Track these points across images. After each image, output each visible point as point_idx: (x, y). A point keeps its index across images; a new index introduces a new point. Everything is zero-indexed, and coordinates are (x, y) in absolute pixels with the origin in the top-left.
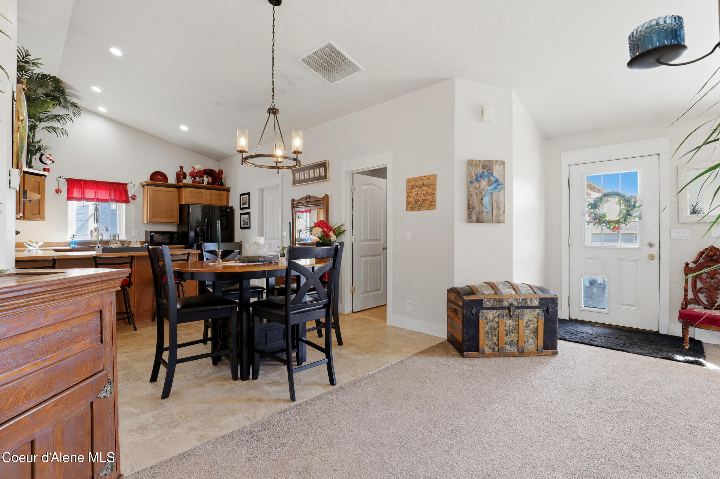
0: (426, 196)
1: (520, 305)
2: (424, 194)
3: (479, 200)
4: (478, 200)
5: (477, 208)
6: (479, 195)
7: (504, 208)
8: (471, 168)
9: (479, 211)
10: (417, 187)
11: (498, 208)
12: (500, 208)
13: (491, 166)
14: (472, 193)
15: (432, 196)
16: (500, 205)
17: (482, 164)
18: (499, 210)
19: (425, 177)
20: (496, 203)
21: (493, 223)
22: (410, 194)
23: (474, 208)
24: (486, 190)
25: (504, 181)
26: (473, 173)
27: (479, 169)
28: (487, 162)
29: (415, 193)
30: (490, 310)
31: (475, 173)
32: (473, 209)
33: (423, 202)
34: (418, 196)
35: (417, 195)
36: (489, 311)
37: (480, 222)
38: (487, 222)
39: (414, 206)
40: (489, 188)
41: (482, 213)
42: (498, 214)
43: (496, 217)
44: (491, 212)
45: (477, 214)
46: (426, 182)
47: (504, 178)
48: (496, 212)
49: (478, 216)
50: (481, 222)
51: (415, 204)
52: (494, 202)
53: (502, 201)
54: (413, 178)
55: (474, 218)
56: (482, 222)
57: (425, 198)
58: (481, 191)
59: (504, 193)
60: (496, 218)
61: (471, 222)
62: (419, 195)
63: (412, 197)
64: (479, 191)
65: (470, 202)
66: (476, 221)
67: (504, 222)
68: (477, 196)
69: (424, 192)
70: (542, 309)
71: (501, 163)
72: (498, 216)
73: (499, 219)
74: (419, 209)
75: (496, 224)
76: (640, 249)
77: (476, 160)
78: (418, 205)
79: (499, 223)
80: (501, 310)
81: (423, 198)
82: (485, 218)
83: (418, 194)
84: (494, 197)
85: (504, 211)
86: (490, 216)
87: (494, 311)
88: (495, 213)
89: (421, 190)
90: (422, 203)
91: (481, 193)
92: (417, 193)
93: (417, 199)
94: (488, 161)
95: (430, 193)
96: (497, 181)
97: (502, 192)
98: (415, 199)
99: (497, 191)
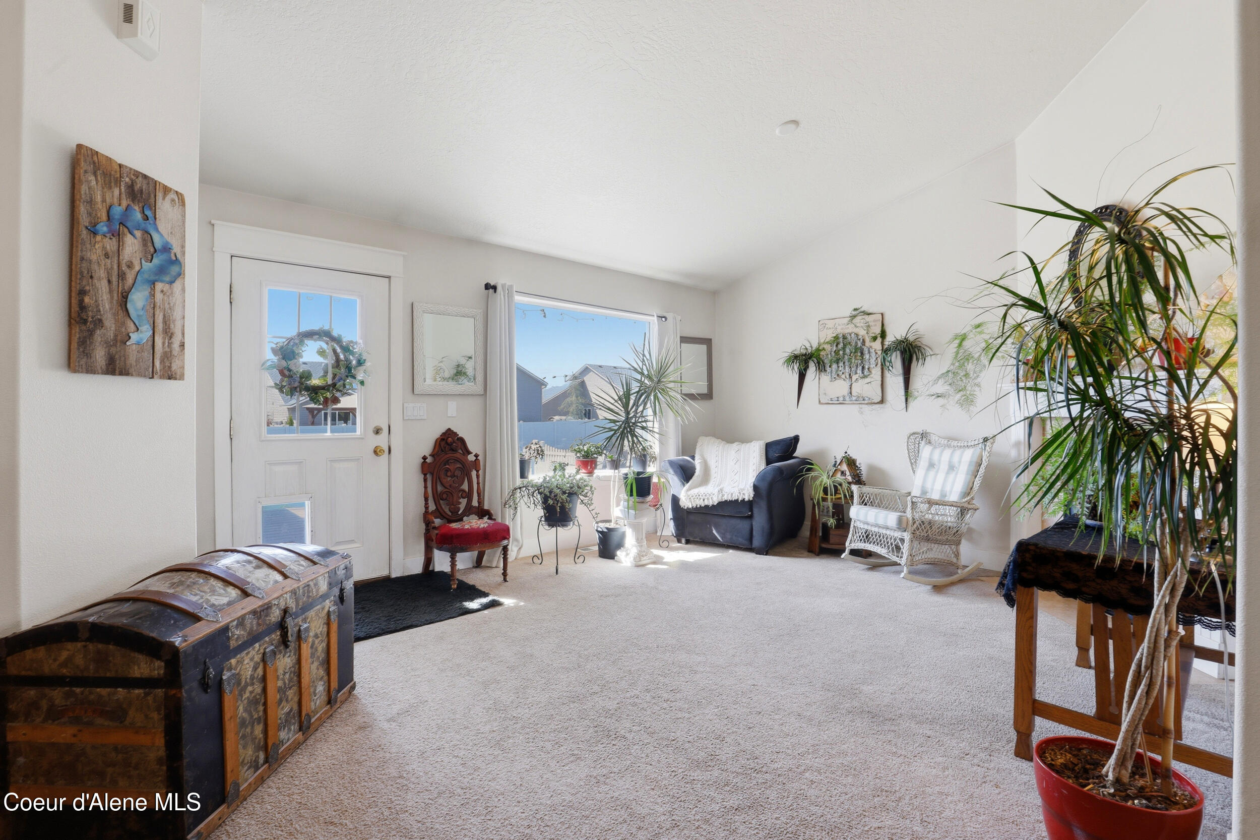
1: (301, 604)
3: (117, 296)
4: (112, 298)
5: (109, 322)
6: (114, 279)
7: (183, 334)
8: (92, 178)
9: (116, 336)
11: (166, 333)
12: (172, 334)
13: (152, 196)
14: (95, 267)
16: (172, 326)
17: (127, 180)
18: (171, 338)
20: (164, 316)
21: (155, 376)
23: (100, 321)
24: (137, 268)
25: (184, 253)
26: (99, 198)
27: (116, 192)
28: (140, 179)
30: (244, 650)
31: (104, 201)
32: (95, 325)
36: (243, 653)
37: (117, 372)
38: (140, 375)
40: (147, 265)
41: (125, 343)
42: (167, 349)
43: (164, 359)
44: (150, 343)
45: (108, 345)
47: (183, 247)
48: (164, 343)
49: (113, 350)
50: (121, 374)
52: (157, 312)
53: (177, 314)
55: (100, 355)
56: (124, 372)
58: (124, 268)
59: (183, 290)
60: (162, 362)
61: (90, 370)
64: (116, 267)
65: (87, 300)
66: (104, 367)
67: (182, 377)
68: (109, 281)
70: (333, 598)
71: (177, 200)
72: (167, 356)
73: (170, 367)
75: (162, 381)
76: (362, 439)
77: (109, 160)
79: (170, 378)
80: (266, 638)
82: (132, 359)
84: (159, 296)
85: (182, 345)
86: (147, 355)
87: (253, 649)
88: (161, 346)
91: (122, 276)
94: (145, 177)
96: (167, 249)
97: (177, 285)
99: (167, 279)
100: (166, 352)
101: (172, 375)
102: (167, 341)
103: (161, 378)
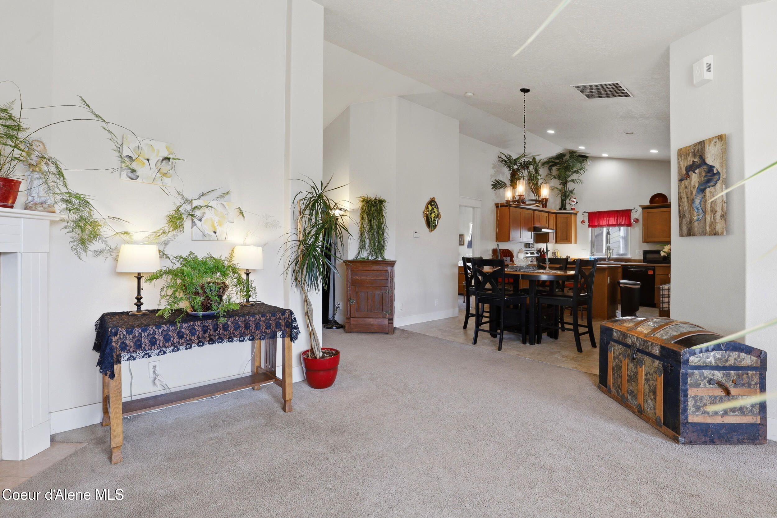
1: (641, 348)
3: (690, 202)
5: (688, 215)
7: (722, 210)
8: (680, 160)
11: (713, 212)
12: (716, 212)
13: (703, 149)
14: (682, 194)
17: (692, 150)
18: (715, 214)
21: (707, 235)
23: (684, 215)
24: (697, 187)
27: (689, 158)
28: (698, 145)
32: (683, 217)
36: (616, 344)
38: (699, 235)
41: (693, 222)
42: (713, 220)
45: (687, 224)
48: (711, 218)
49: (689, 226)
50: (692, 236)
52: (708, 203)
53: (718, 201)
55: (685, 229)
56: (694, 235)
58: (692, 189)
60: (710, 226)
61: (683, 235)
64: (689, 191)
65: (681, 208)
66: (687, 234)
67: (722, 233)
68: (687, 198)
70: (662, 363)
71: (718, 140)
73: (715, 229)
75: (710, 237)
77: (686, 147)
79: (715, 234)
80: (625, 347)
82: (696, 229)
85: (722, 217)
86: (702, 225)
87: (620, 346)
88: (709, 218)
94: (700, 143)
96: (711, 170)
97: (718, 186)
99: (712, 184)
100: (712, 222)
101: (716, 233)
102: (713, 216)
103: (709, 235)
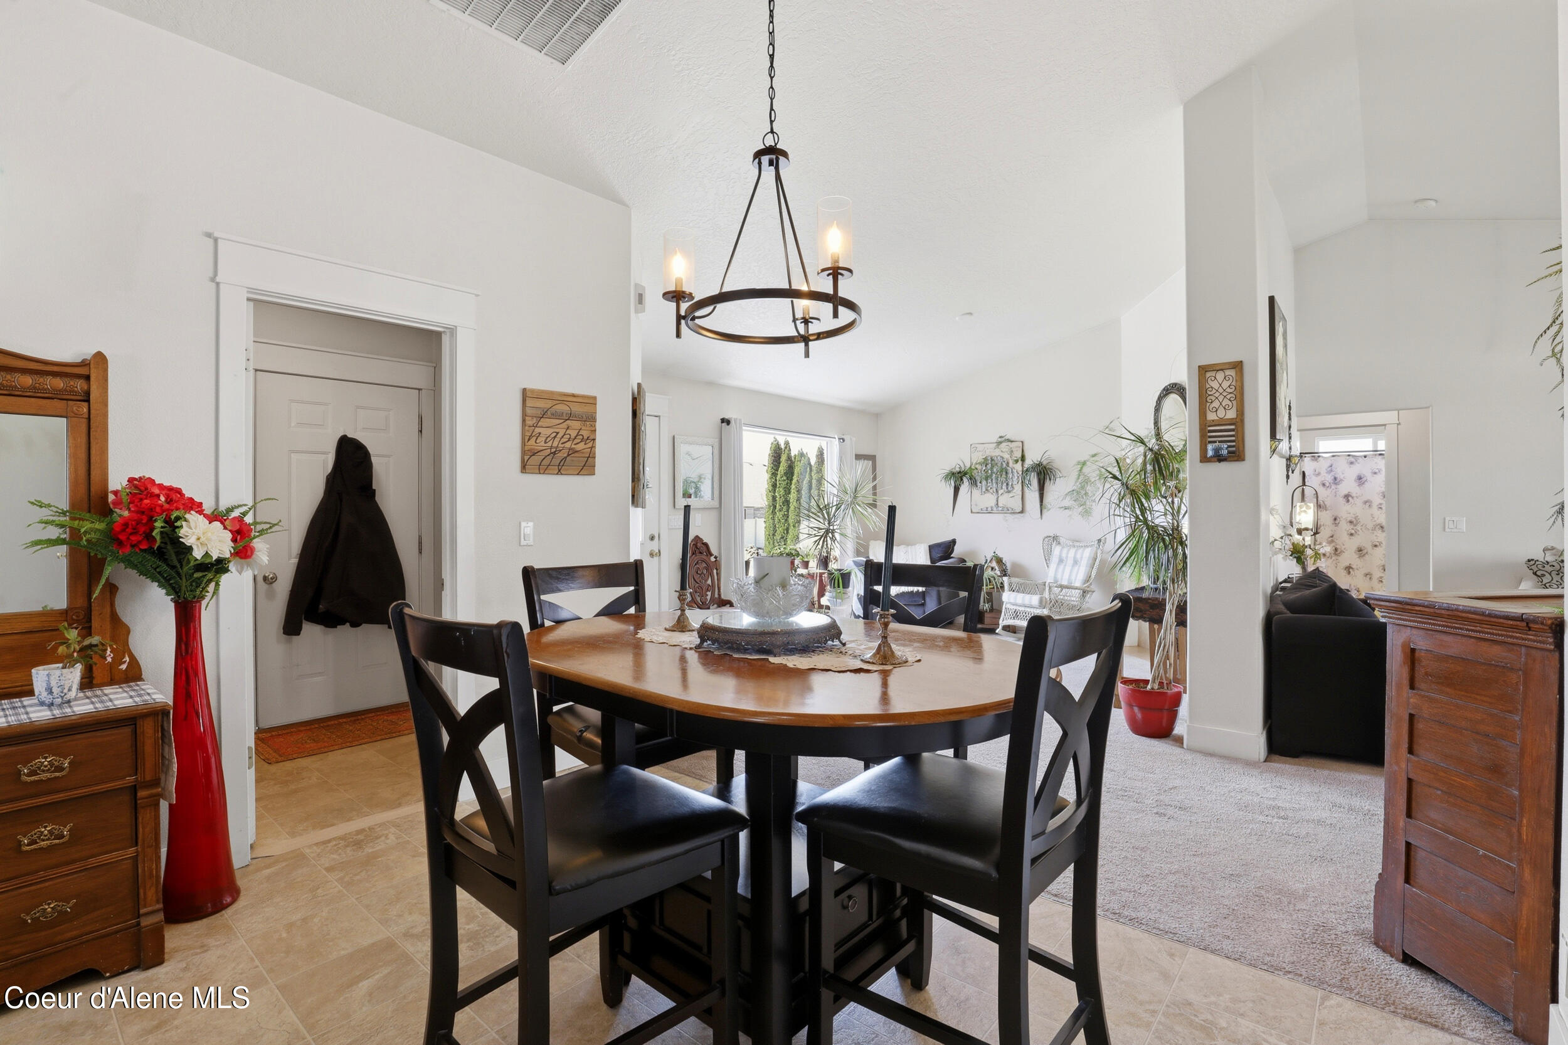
0: (575, 442)
2: (573, 437)
10: (556, 415)
15: (590, 445)
19: (574, 396)
22: (537, 430)
29: (552, 430)
33: (568, 455)
34: (557, 440)
35: (555, 437)
39: (546, 462)
46: (577, 409)
51: (550, 457)
54: (543, 392)
57: (573, 446)
62: (560, 436)
63: (541, 439)
69: (573, 434)
74: (559, 471)
78: (556, 461)
81: (568, 445)
83: (557, 433)
89: (564, 425)
90: (566, 458)
92: (557, 430)
93: (555, 444)
95: (585, 438)
98: (549, 444)
